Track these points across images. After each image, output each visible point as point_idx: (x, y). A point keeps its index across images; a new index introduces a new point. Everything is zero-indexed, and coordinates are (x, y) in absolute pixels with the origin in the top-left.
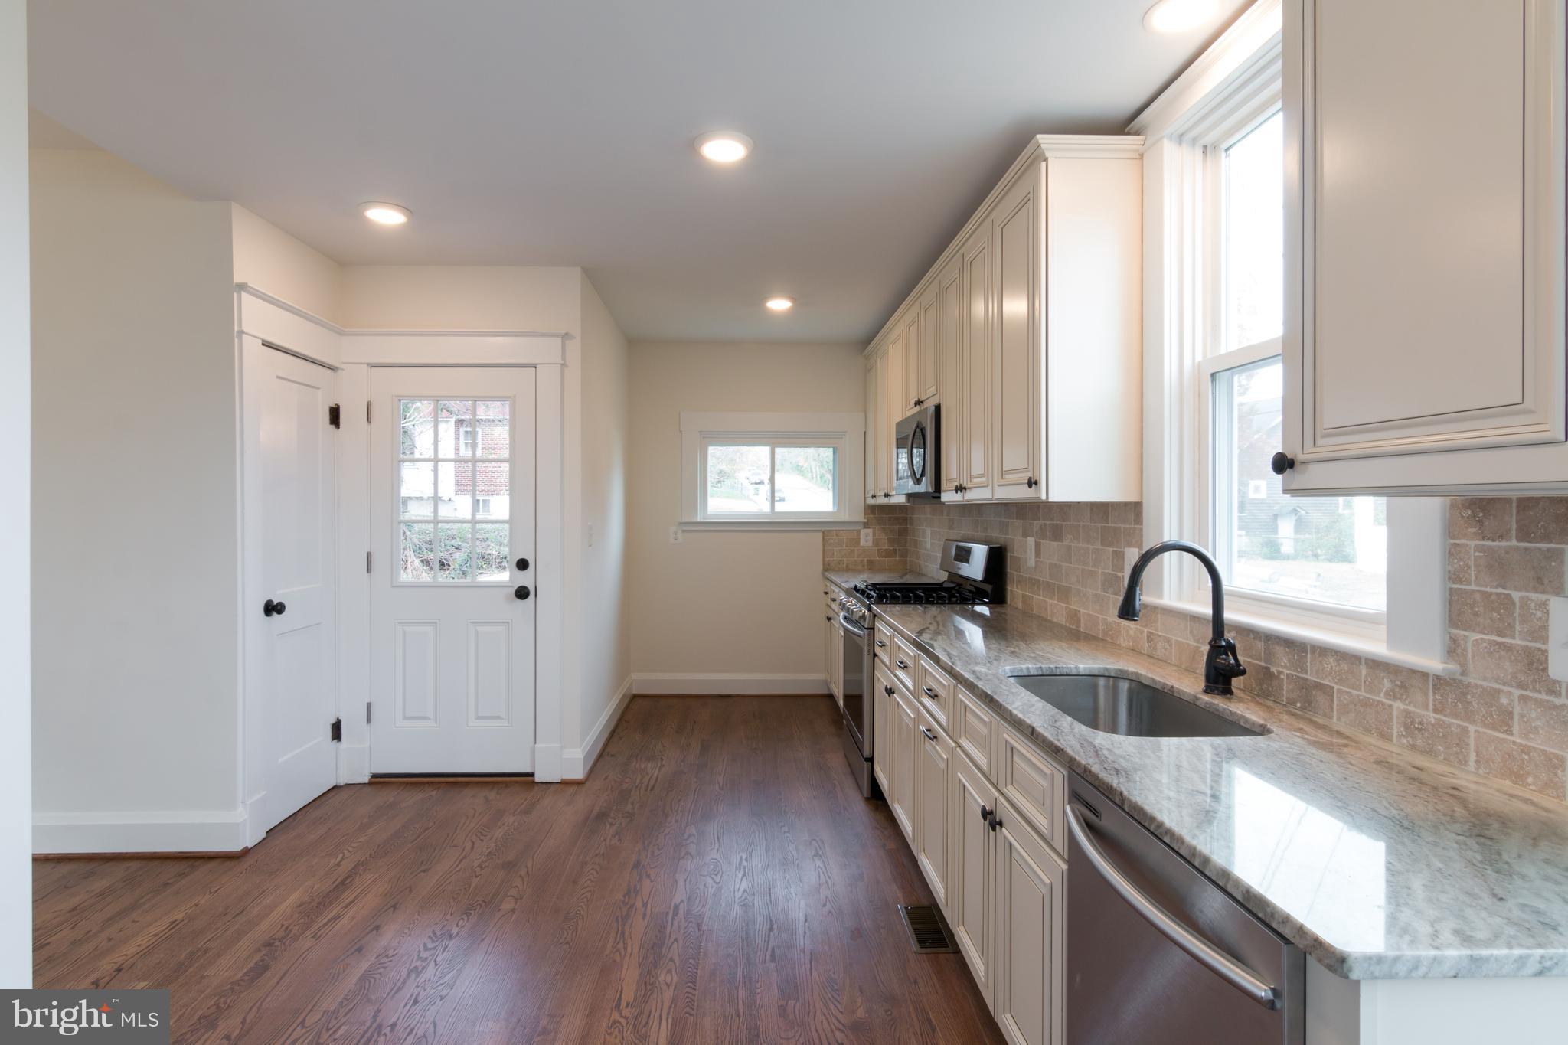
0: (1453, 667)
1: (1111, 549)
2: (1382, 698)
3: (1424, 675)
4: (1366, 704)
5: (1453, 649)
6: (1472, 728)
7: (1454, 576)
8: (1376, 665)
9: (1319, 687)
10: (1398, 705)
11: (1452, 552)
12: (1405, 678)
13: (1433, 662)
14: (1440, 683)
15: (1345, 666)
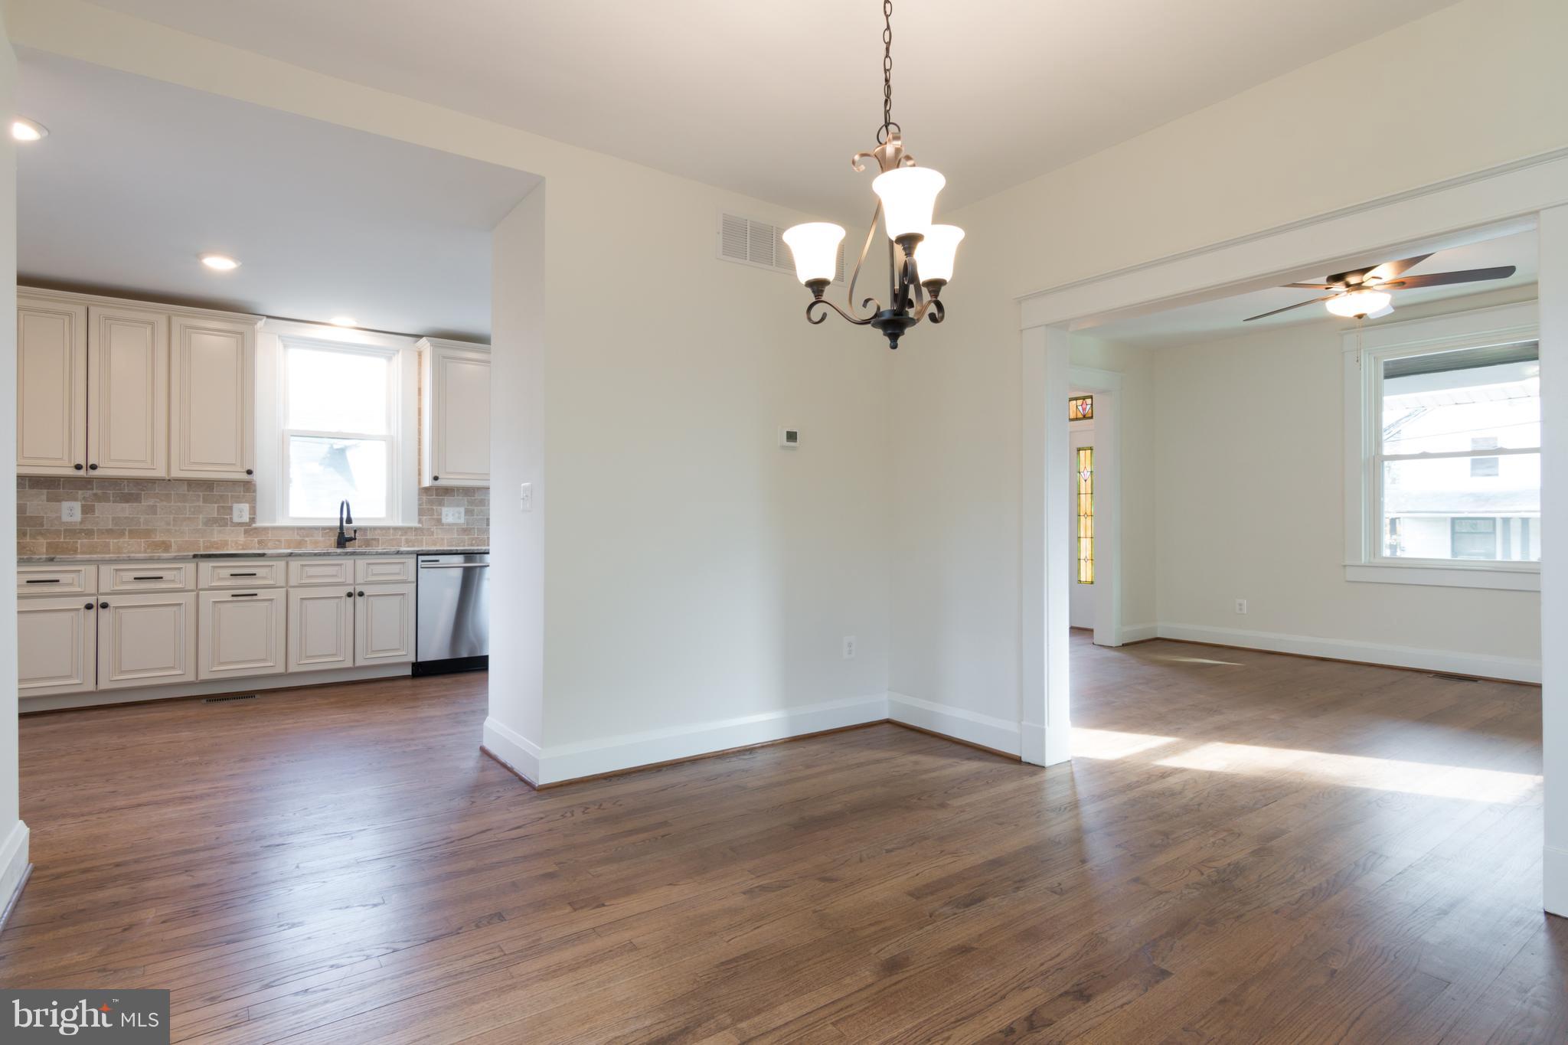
0: (420, 525)
1: (216, 505)
2: (398, 537)
3: (411, 528)
4: (392, 540)
5: (420, 521)
6: (424, 538)
7: (420, 505)
8: (396, 529)
9: (372, 539)
10: (403, 538)
11: (419, 499)
12: (405, 530)
13: (415, 524)
14: (416, 529)
15: (384, 531)
